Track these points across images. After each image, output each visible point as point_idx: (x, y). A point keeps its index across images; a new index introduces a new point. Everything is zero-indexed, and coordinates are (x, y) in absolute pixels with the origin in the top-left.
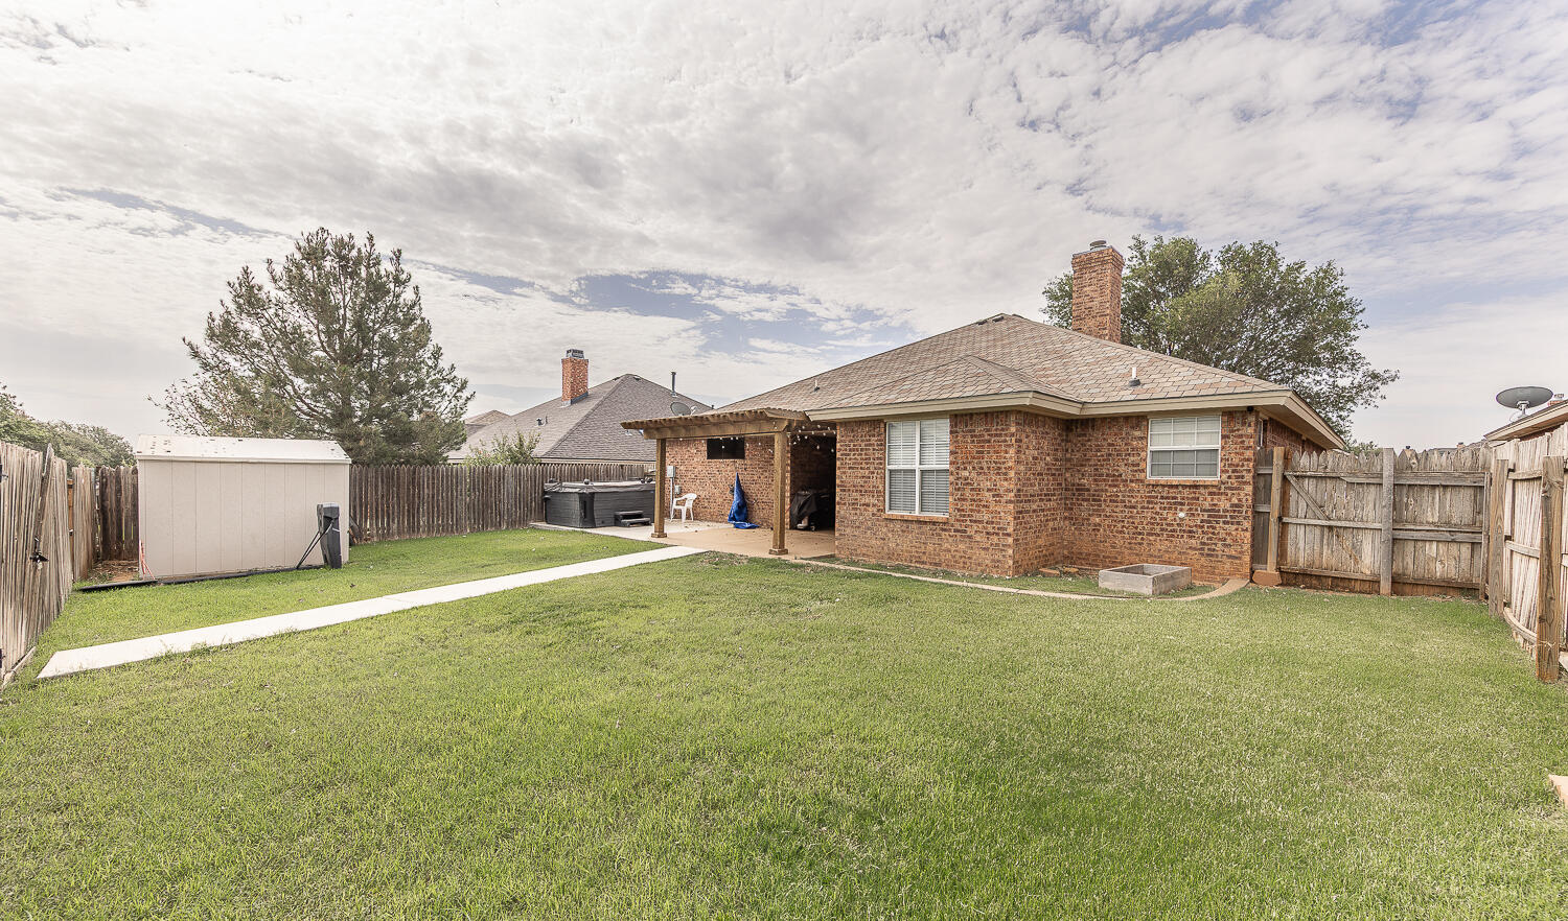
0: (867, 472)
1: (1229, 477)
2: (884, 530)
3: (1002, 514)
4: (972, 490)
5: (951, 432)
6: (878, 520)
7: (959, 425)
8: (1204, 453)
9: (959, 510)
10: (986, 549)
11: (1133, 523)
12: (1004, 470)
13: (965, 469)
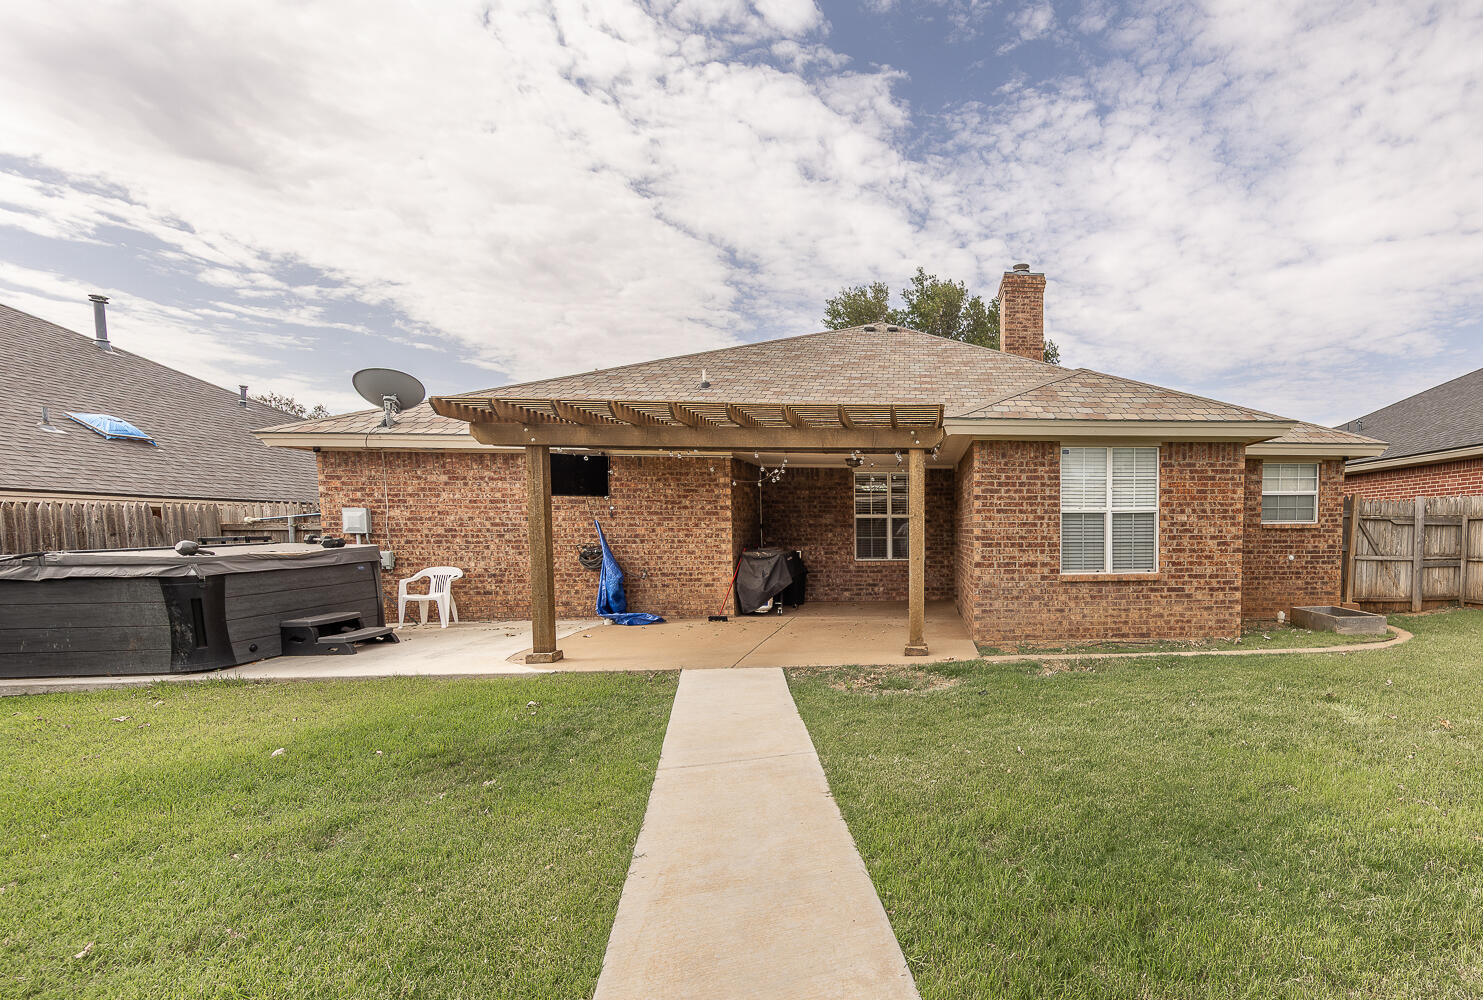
0: (1032, 516)
1: (1327, 521)
2: (1063, 598)
3: (1229, 565)
4: (1191, 538)
5: (1164, 465)
6: (1051, 585)
7: (1174, 457)
8: (1304, 499)
9: (1174, 564)
10: (1210, 608)
11: (1250, 568)
12: (1231, 514)
13: (1183, 512)
